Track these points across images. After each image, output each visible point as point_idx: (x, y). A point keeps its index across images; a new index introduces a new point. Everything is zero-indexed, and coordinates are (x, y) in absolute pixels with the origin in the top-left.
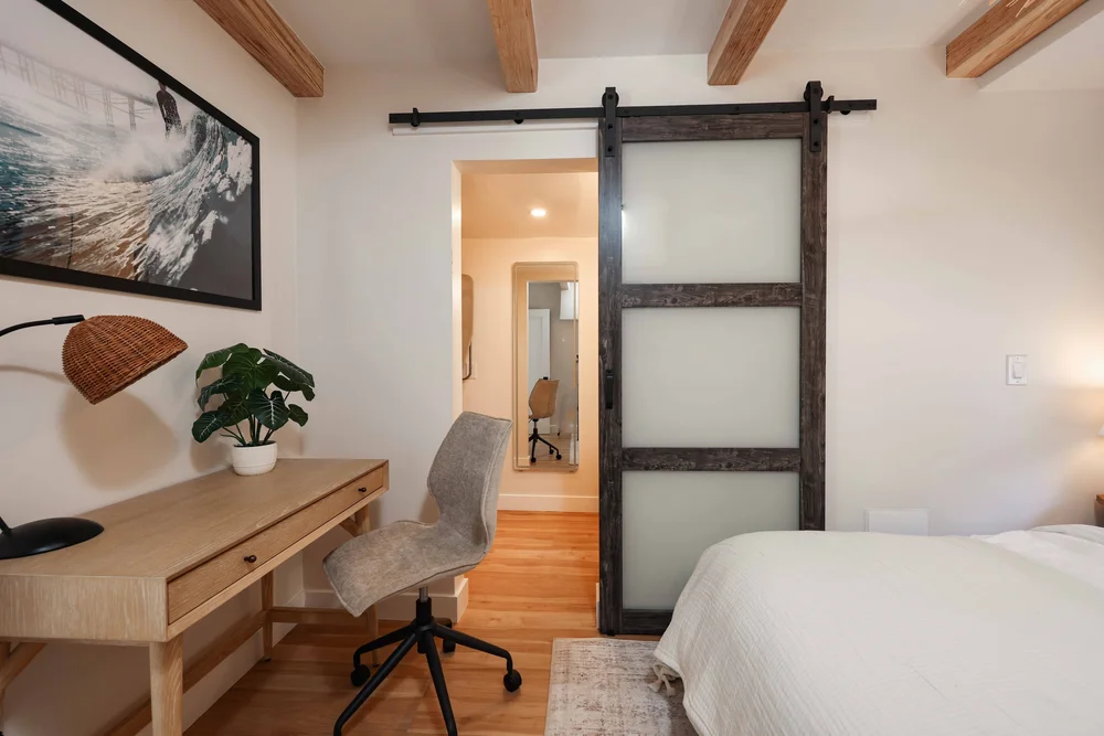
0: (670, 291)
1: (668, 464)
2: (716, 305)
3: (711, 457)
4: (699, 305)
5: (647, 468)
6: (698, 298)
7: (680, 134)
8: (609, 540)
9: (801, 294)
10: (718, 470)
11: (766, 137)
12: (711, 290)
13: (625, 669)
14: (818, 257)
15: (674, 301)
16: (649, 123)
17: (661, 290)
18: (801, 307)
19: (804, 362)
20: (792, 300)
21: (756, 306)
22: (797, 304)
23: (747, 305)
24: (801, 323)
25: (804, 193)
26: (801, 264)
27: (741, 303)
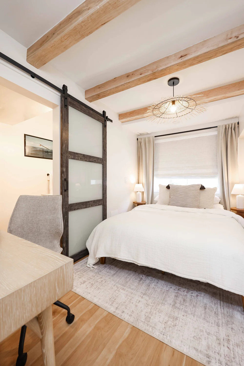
0: (80, 156)
1: (80, 207)
2: (89, 161)
3: (88, 204)
4: (86, 161)
5: (75, 210)
6: (86, 159)
7: (82, 110)
8: (65, 236)
9: (103, 161)
10: (90, 207)
11: (98, 120)
12: (88, 157)
13: (80, 271)
14: (106, 153)
15: (81, 159)
16: (75, 103)
17: (78, 155)
18: (103, 164)
19: (104, 177)
20: (102, 162)
21: (96, 163)
22: (103, 163)
23: (95, 162)
24: (103, 168)
25: (104, 137)
26: (103, 154)
27: (94, 162)
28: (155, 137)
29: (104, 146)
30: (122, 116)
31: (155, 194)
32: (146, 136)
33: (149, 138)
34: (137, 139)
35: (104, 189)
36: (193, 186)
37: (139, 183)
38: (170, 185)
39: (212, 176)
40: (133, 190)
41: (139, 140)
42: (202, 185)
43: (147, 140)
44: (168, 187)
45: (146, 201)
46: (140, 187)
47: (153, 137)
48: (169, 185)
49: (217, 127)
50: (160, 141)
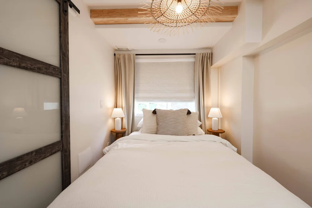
4: (7, 65)
6: (6, 59)
9: (61, 73)
10: (24, 168)
12: (16, 56)
14: (66, 58)
18: (61, 79)
19: (63, 102)
20: (58, 74)
21: (43, 73)
22: (60, 77)
23: (39, 72)
24: (61, 86)
25: (62, 29)
26: (60, 60)
27: (35, 70)
28: (136, 55)
29: (63, 46)
30: (95, 13)
31: (135, 118)
32: (126, 53)
33: (129, 56)
34: (115, 54)
35: (64, 122)
36: (181, 111)
37: (117, 108)
38: (157, 109)
39: (190, 100)
40: (111, 116)
41: (117, 56)
42: (188, 110)
43: (126, 57)
44: (155, 112)
45: (127, 128)
46: (119, 112)
47: (133, 54)
48: (155, 110)
49: (195, 54)
50: (142, 60)
